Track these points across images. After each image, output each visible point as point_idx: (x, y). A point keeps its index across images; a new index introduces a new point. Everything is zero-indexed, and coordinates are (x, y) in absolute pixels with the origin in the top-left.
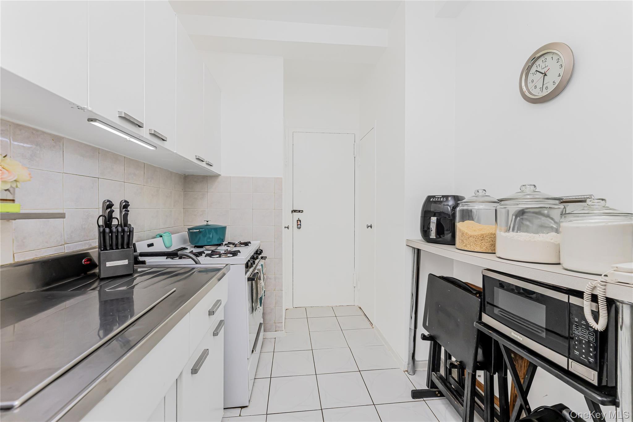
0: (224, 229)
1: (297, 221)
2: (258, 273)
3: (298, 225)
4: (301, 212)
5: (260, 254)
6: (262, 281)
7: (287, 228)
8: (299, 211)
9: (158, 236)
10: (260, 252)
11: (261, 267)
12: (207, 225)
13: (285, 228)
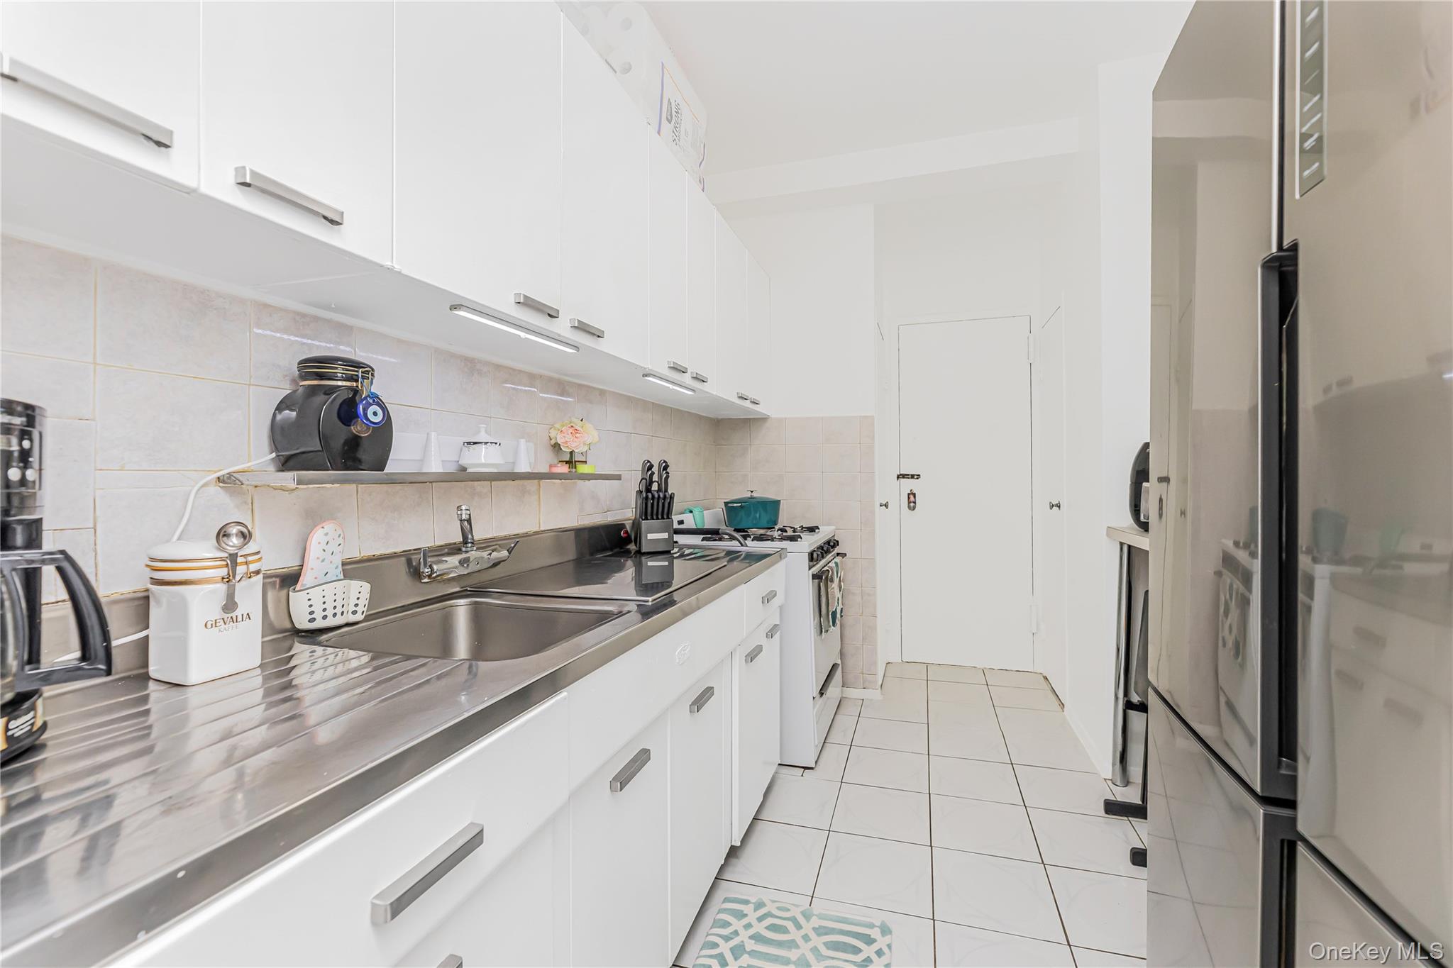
0: (776, 504)
1: (909, 494)
2: (828, 570)
3: (909, 503)
4: (916, 477)
5: (833, 547)
6: (835, 585)
7: (885, 506)
8: (913, 476)
9: (687, 511)
10: (834, 543)
11: (834, 565)
12: (752, 498)
13: (881, 506)
